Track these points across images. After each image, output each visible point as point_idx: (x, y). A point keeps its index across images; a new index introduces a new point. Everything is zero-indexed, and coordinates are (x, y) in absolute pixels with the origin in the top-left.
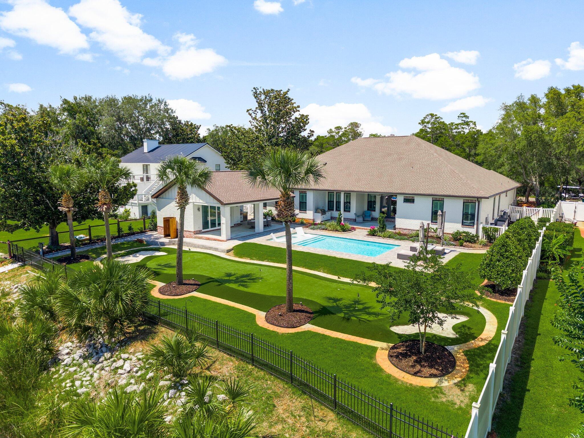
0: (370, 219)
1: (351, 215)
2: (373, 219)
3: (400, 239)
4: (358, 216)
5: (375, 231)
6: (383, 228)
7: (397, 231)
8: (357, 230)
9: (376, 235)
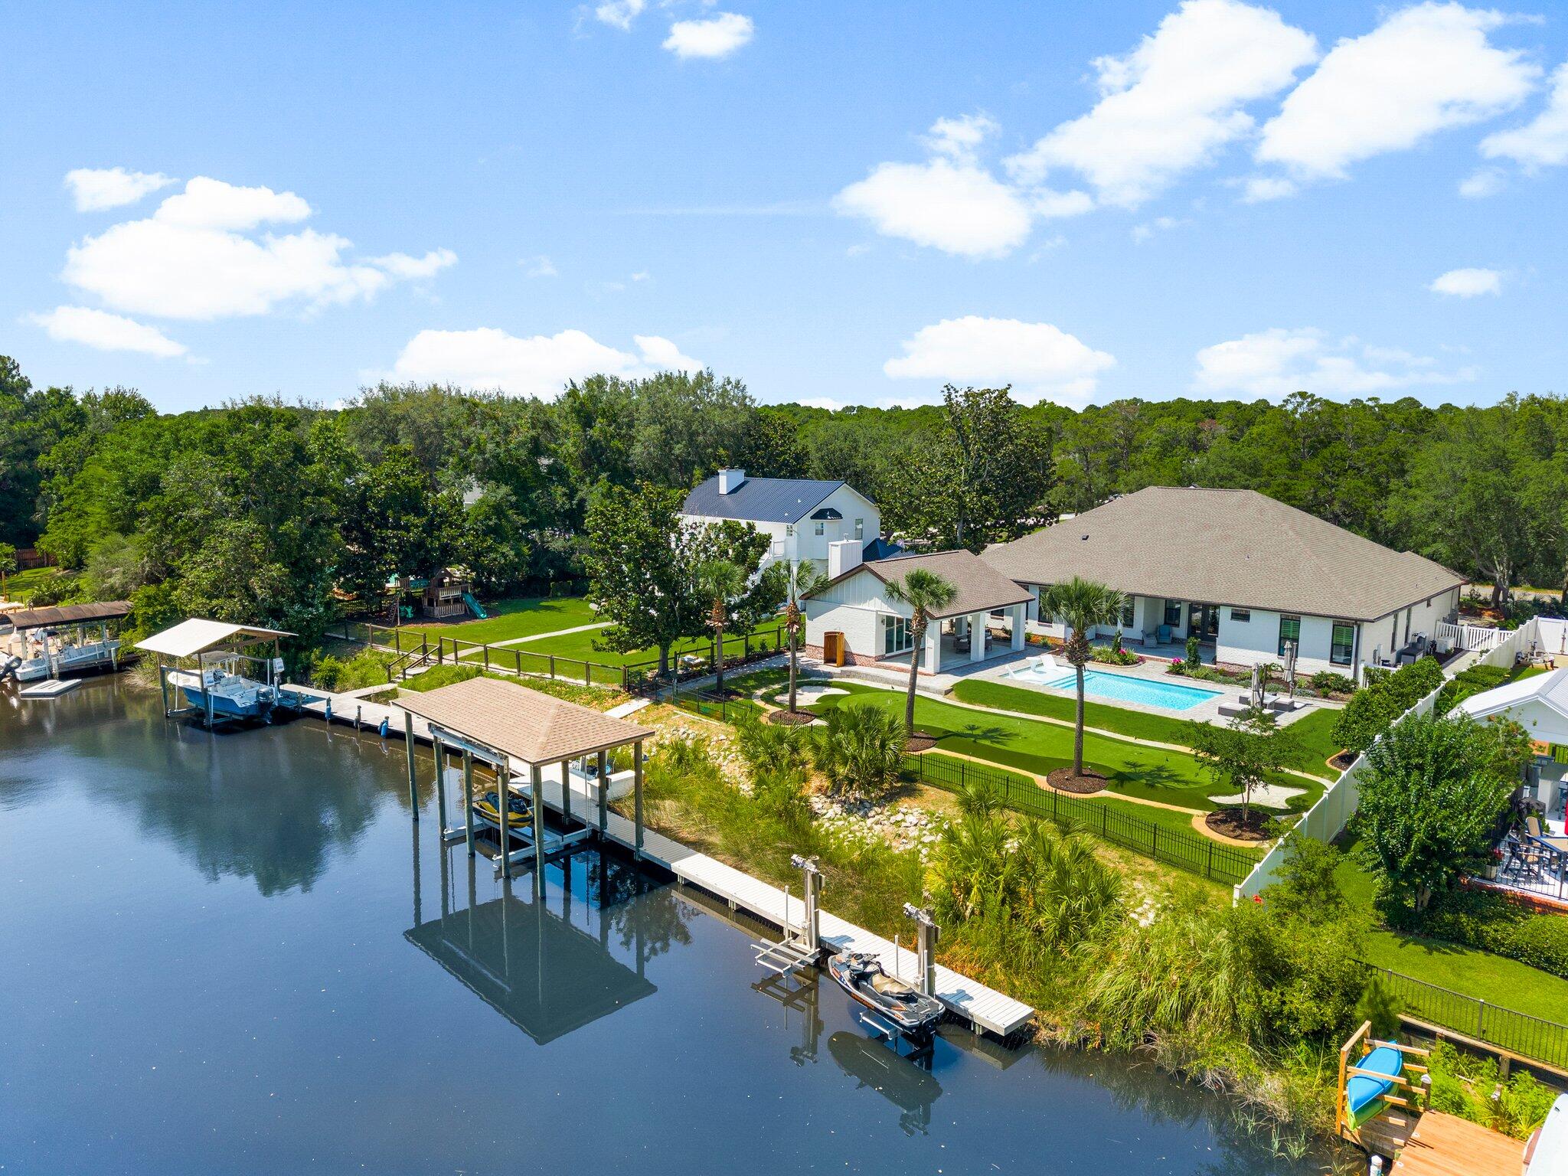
0: (1168, 641)
1: (1136, 632)
2: (1175, 641)
3: (1225, 683)
4: (1148, 636)
5: (1181, 667)
6: (1195, 663)
7: (1219, 667)
8: (1148, 663)
9: (1182, 674)
